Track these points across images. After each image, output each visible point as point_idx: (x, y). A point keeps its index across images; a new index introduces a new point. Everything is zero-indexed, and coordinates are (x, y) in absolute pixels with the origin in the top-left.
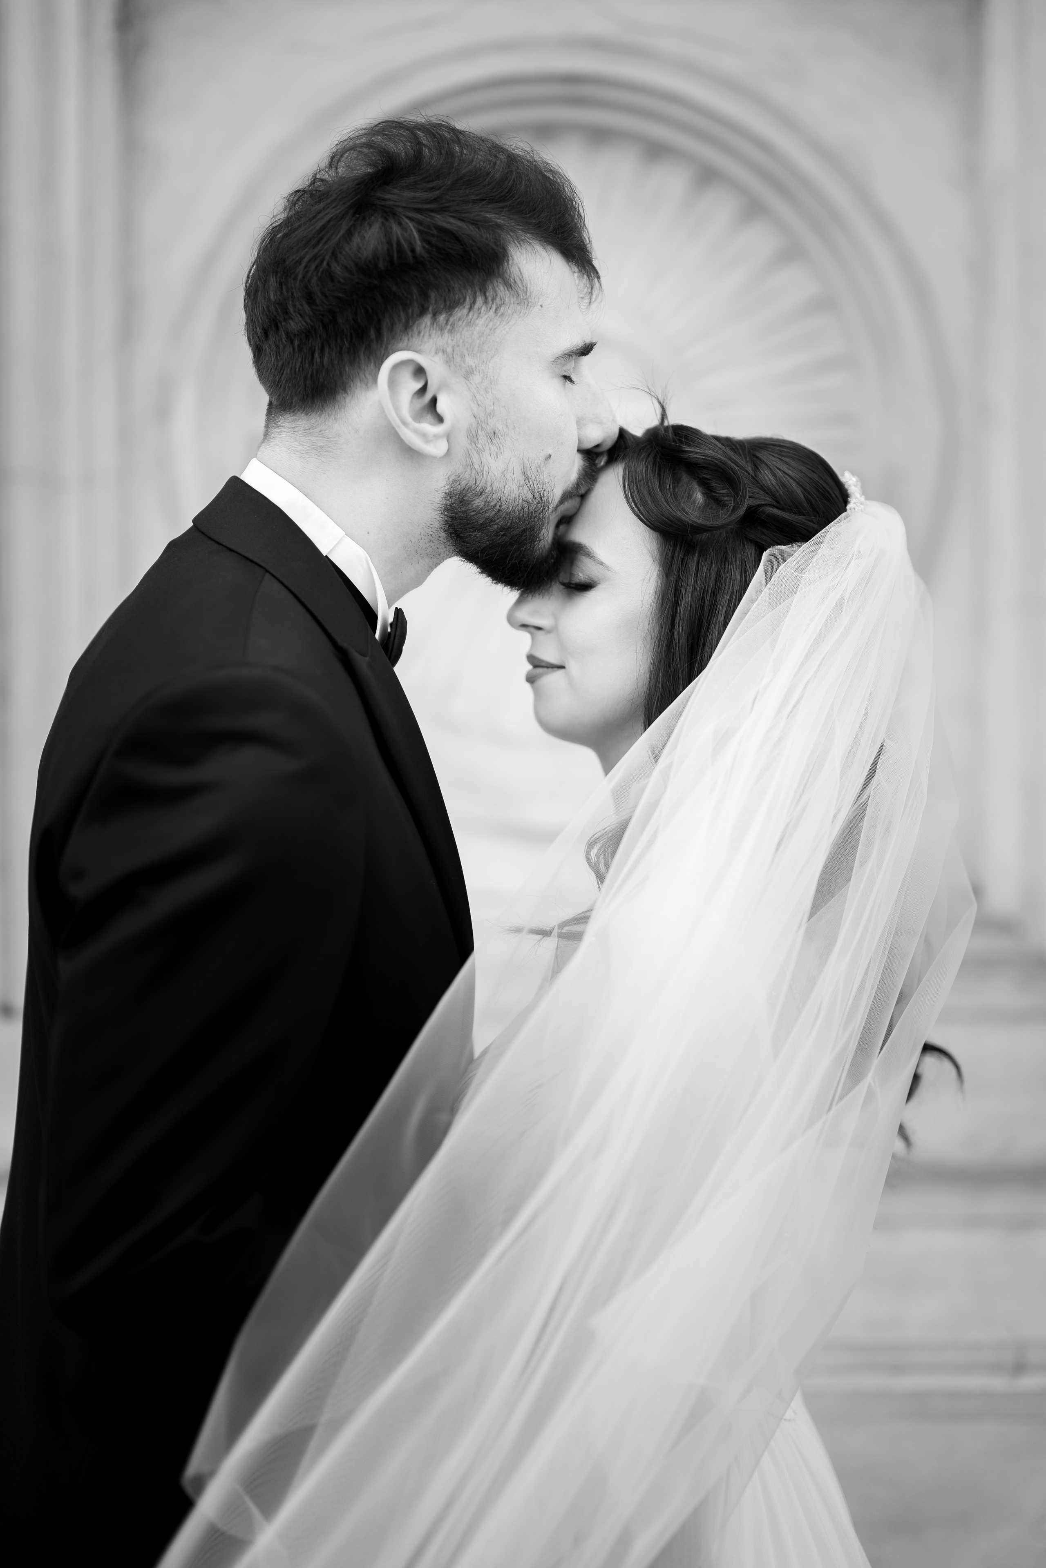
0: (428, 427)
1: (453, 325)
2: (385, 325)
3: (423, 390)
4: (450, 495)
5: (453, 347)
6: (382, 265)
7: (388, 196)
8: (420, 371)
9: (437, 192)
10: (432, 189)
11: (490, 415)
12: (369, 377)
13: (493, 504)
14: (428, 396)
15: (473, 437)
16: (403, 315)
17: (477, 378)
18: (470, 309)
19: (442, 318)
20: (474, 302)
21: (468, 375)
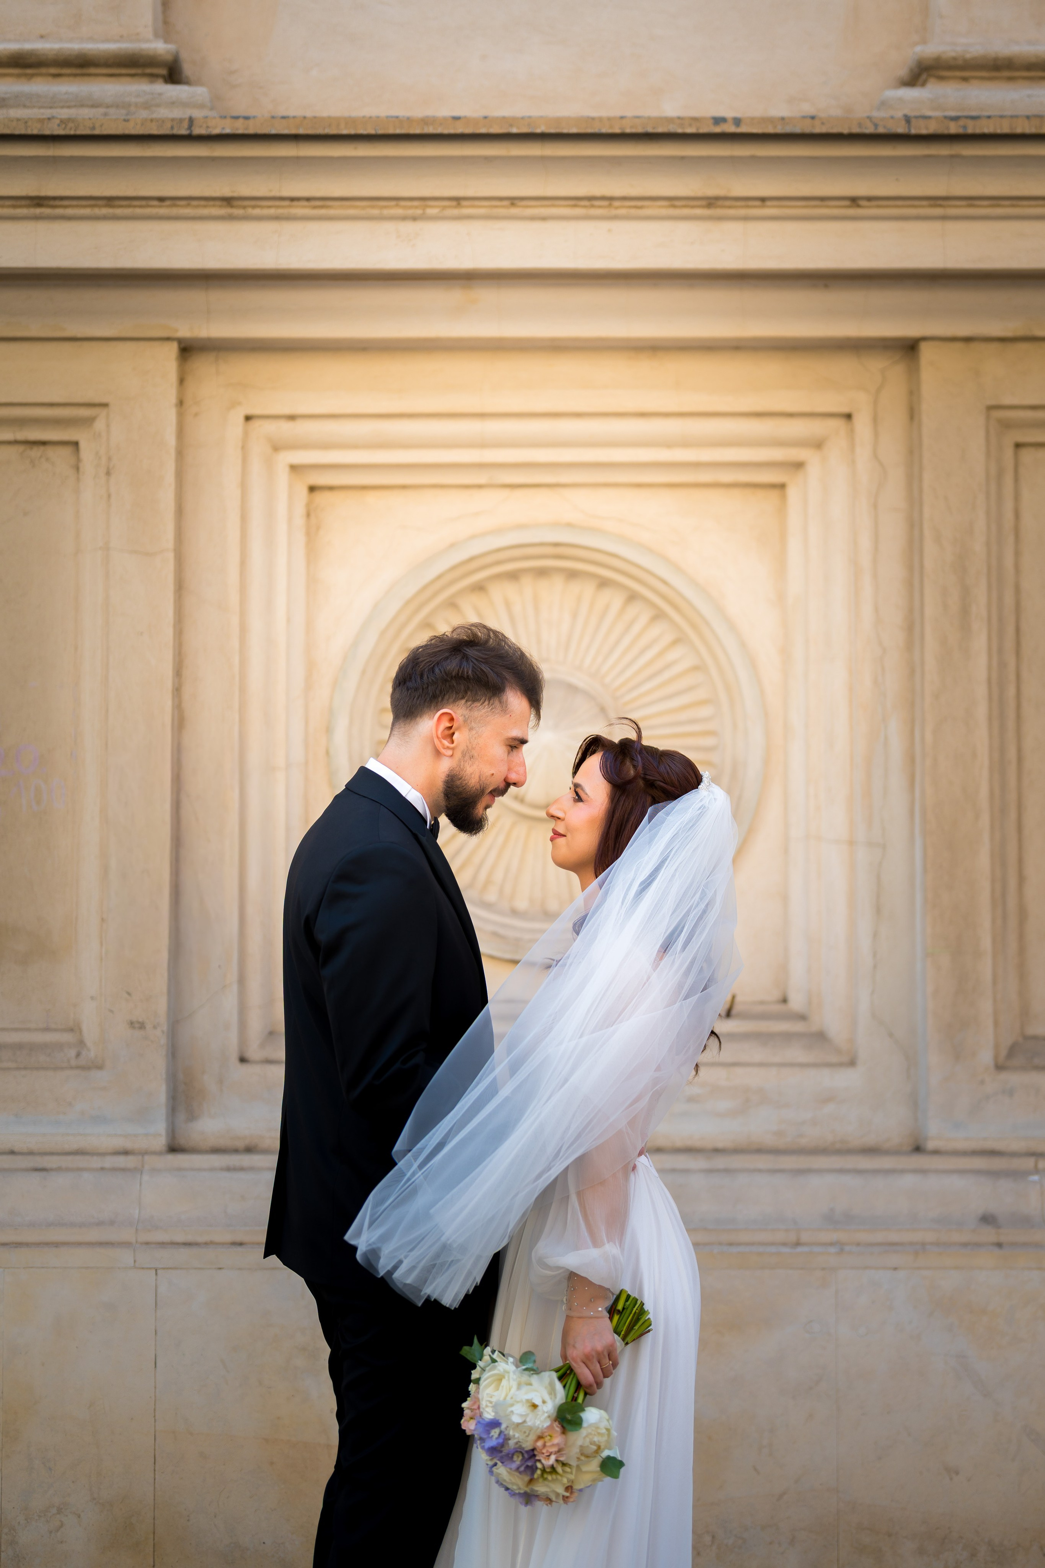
0: (446, 743)
1: (472, 708)
2: (447, 697)
3: (451, 728)
4: (448, 776)
5: (469, 716)
6: (454, 674)
7: (467, 650)
8: (452, 719)
9: (487, 656)
10: (486, 654)
11: (473, 748)
12: (432, 715)
13: (463, 785)
14: (452, 731)
15: (464, 755)
16: (454, 696)
17: (474, 732)
18: (481, 704)
19: (469, 703)
20: (484, 703)
21: (471, 729)
